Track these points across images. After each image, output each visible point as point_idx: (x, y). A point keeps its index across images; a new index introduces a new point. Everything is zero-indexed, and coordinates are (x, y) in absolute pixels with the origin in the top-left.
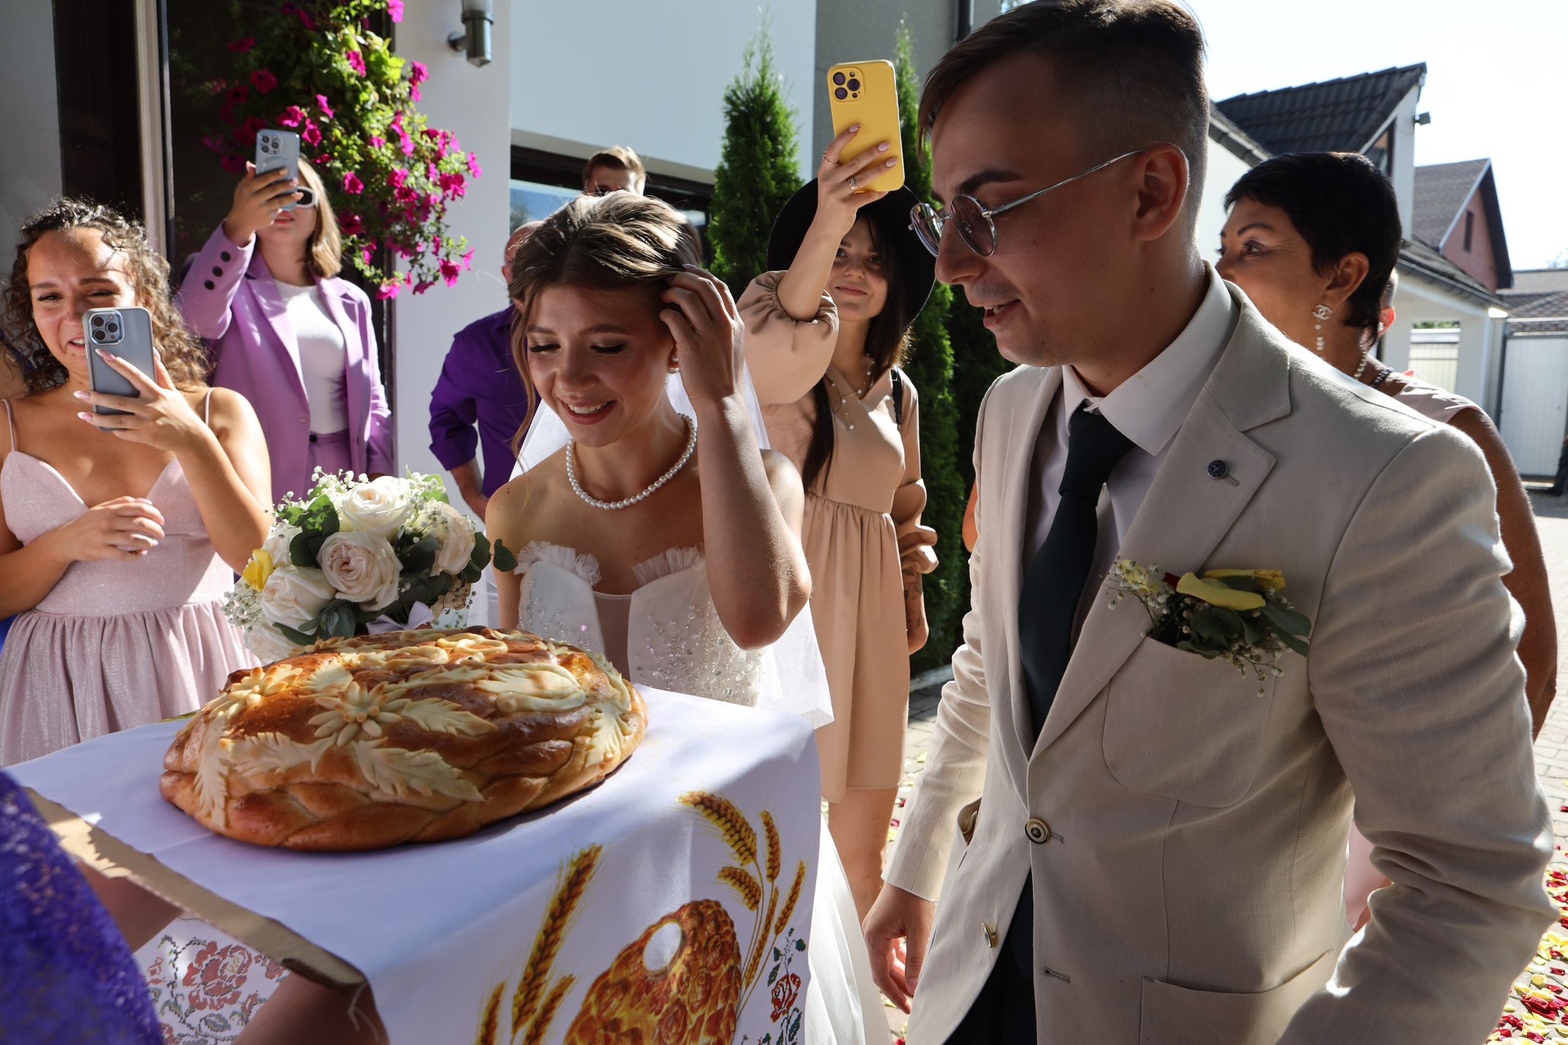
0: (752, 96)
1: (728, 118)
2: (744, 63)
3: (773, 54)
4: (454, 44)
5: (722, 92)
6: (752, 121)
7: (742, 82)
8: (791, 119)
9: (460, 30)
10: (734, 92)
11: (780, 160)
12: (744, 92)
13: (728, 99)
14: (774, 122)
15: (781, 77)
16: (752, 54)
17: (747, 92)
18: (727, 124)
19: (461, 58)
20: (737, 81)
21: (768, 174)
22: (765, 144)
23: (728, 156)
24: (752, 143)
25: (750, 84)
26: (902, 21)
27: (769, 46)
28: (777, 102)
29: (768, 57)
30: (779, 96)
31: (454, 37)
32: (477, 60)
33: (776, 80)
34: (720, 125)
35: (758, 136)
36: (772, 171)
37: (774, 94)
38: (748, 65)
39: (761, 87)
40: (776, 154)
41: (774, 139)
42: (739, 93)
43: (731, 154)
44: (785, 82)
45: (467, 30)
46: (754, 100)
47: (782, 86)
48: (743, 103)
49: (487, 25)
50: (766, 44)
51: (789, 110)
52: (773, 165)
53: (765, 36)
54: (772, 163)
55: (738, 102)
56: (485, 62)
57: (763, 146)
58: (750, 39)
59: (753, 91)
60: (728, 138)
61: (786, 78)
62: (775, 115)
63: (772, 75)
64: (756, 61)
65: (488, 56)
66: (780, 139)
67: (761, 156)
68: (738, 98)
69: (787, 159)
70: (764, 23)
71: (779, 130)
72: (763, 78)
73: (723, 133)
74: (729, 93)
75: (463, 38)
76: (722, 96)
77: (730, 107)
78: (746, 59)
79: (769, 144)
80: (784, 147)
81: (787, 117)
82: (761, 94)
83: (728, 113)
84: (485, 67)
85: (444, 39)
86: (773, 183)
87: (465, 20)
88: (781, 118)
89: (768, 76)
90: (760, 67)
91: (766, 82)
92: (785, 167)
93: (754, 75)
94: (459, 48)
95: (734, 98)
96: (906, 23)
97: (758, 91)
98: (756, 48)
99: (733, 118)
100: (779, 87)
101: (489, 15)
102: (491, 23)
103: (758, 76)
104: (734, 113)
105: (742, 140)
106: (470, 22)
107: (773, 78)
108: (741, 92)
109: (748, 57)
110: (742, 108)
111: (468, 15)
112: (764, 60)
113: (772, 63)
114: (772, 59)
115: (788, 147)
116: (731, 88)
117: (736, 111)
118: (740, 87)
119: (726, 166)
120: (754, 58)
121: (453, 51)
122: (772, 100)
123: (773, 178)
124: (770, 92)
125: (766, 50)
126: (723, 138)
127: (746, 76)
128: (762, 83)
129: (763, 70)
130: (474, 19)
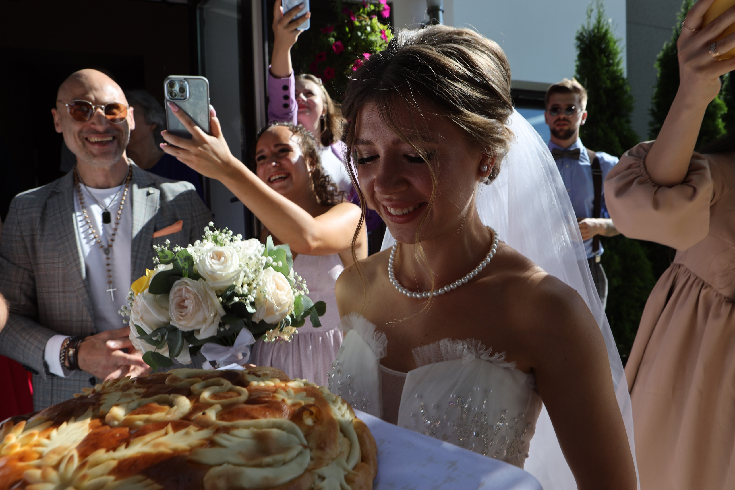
0: (593, 34)
1: (578, 49)
2: (586, 16)
3: (605, 8)
6: (594, 48)
7: (586, 27)
8: (617, 44)
9: (426, 19)
10: (581, 34)
11: (611, 68)
12: (588, 32)
13: (578, 38)
14: (607, 46)
15: (610, 20)
16: (592, 11)
17: (590, 32)
18: (578, 53)
20: (583, 27)
21: (604, 77)
22: (602, 60)
24: (594, 60)
25: (591, 27)
27: (602, 4)
28: (609, 35)
29: (601, 10)
30: (610, 31)
33: (607, 22)
35: (598, 56)
36: (607, 75)
37: (606, 31)
38: (590, 17)
39: (598, 29)
40: (609, 65)
41: (608, 57)
42: (584, 34)
44: (613, 22)
45: (430, 18)
46: (594, 36)
47: (611, 25)
48: (587, 39)
49: (440, 13)
50: (600, 3)
52: (607, 72)
55: (584, 39)
57: (601, 62)
58: (590, 2)
59: (593, 31)
60: (578, 60)
62: (608, 43)
63: (604, 20)
64: (594, 14)
66: (612, 57)
67: (600, 66)
68: (584, 37)
71: (611, 51)
72: (599, 22)
73: (576, 58)
74: (578, 35)
76: (574, 37)
77: (579, 42)
78: (588, 14)
79: (605, 59)
80: (614, 61)
81: (615, 43)
82: (598, 32)
83: (578, 47)
86: (608, 82)
87: (429, 12)
88: (611, 44)
89: (602, 21)
90: (597, 17)
91: (601, 25)
92: (615, 72)
93: (593, 21)
95: (582, 37)
97: (596, 31)
98: (594, 7)
99: (581, 49)
100: (609, 26)
101: (441, 8)
102: (443, 12)
103: (596, 21)
104: (582, 46)
106: (431, 13)
107: (605, 22)
108: (586, 33)
109: (589, 13)
110: (587, 42)
111: (431, 10)
112: (599, 12)
113: (604, 13)
114: (604, 11)
115: (616, 61)
116: (580, 32)
117: (583, 44)
118: (585, 30)
122: (605, 34)
123: (608, 79)
124: (604, 30)
125: (600, 7)
126: (576, 61)
127: (589, 23)
128: (598, 26)
129: (600, 17)
130: (433, 11)
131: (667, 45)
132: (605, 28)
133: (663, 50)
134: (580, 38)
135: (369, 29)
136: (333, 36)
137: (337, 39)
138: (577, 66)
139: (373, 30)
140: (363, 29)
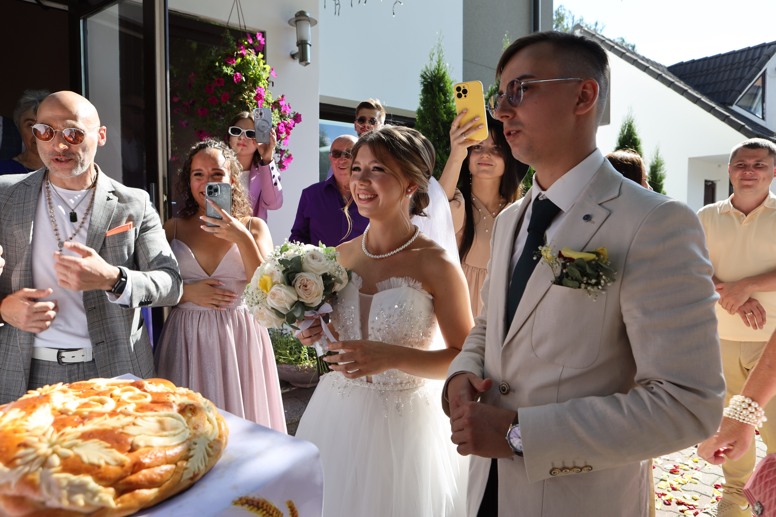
0: (434, 74)
1: (422, 85)
2: (430, 59)
3: (443, 54)
4: (293, 56)
5: (420, 73)
6: (434, 86)
7: (429, 68)
9: (296, 49)
10: (425, 73)
11: (448, 104)
12: (430, 72)
13: (422, 76)
14: (445, 86)
15: (447, 65)
16: (433, 54)
17: (431, 72)
18: (422, 88)
19: (296, 62)
20: (427, 68)
21: (442, 112)
22: (441, 97)
23: (422, 104)
24: (434, 96)
25: (433, 69)
26: (506, 35)
27: (441, 50)
28: (446, 77)
29: (441, 55)
30: (447, 74)
31: (293, 53)
32: (304, 63)
33: (445, 66)
34: (418, 89)
35: (437, 93)
36: (444, 110)
37: (444, 73)
38: (432, 59)
39: (438, 70)
40: (446, 101)
41: (445, 95)
42: (427, 73)
43: (424, 103)
44: (450, 67)
45: (299, 49)
46: (435, 76)
47: (448, 69)
48: (429, 78)
49: (308, 46)
50: (440, 49)
51: (452, 80)
52: (445, 107)
53: (440, 45)
54: (444, 106)
55: (427, 77)
56: (307, 64)
57: (440, 98)
58: (432, 47)
59: (434, 72)
60: (422, 95)
61: (450, 65)
62: (445, 83)
63: (443, 64)
64: (436, 58)
65: (309, 61)
66: (448, 94)
67: (439, 103)
68: (427, 76)
69: (451, 104)
70: (439, 39)
71: (448, 90)
73: (420, 93)
74: (423, 73)
75: (297, 53)
76: (420, 75)
77: (423, 80)
78: (430, 57)
79: (443, 97)
80: (450, 98)
81: (451, 83)
82: (438, 73)
83: (422, 83)
84: (307, 66)
85: (288, 53)
86: (445, 115)
87: (298, 45)
88: (448, 84)
89: (441, 64)
90: (437, 61)
91: (440, 67)
92: (450, 108)
93: (434, 64)
94: (295, 58)
95: (425, 76)
96: (508, 35)
97: (436, 72)
98: (435, 51)
99: (425, 85)
101: (309, 42)
102: (310, 45)
103: (436, 64)
104: (425, 83)
105: (429, 96)
106: (301, 46)
107: (444, 65)
108: (428, 73)
109: (432, 56)
110: (429, 80)
111: (300, 42)
112: (439, 57)
113: (443, 58)
114: (443, 56)
115: (452, 99)
116: (424, 71)
117: (425, 82)
118: (428, 70)
119: (422, 108)
120: (434, 56)
121: (293, 59)
122: (443, 76)
123: (445, 113)
124: (442, 72)
125: (440, 52)
126: (420, 95)
127: (431, 65)
128: (438, 68)
129: (439, 61)
130: (302, 44)
131: (491, 88)
132: (443, 70)
133: (488, 92)
138: (421, 100)
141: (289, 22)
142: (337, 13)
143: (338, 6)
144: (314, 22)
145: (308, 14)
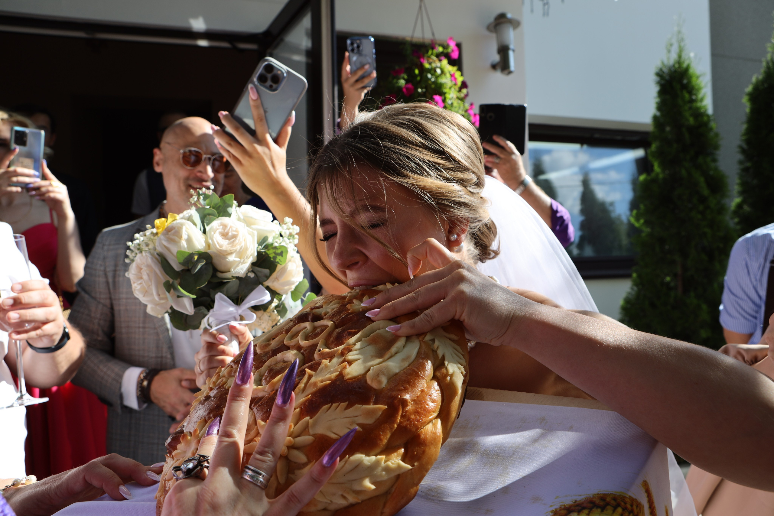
0: (674, 69)
1: (658, 85)
2: (666, 51)
3: (685, 42)
4: (494, 67)
5: (653, 71)
6: (675, 84)
7: (666, 62)
8: (700, 79)
9: (497, 58)
10: (661, 70)
11: (694, 105)
12: (668, 67)
13: (658, 74)
14: (689, 82)
15: (692, 55)
16: (671, 45)
17: (670, 67)
18: (658, 89)
19: (498, 75)
20: (663, 63)
21: (687, 114)
23: (659, 109)
24: (675, 97)
25: (672, 62)
27: (682, 38)
28: (691, 70)
29: (682, 45)
30: (692, 66)
31: (494, 63)
32: (506, 72)
33: (689, 57)
34: (653, 91)
35: (679, 92)
36: (690, 112)
37: (688, 65)
38: (669, 51)
39: (679, 64)
40: (692, 101)
41: (690, 93)
42: (664, 69)
43: (660, 107)
44: (695, 57)
45: (501, 58)
46: (675, 72)
47: (693, 60)
48: (668, 74)
49: (511, 52)
50: (680, 37)
52: (690, 108)
53: (679, 32)
55: (664, 74)
56: (510, 72)
57: (683, 97)
58: (670, 36)
59: (674, 66)
60: (658, 97)
61: (695, 54)
62: (690, 78)
63: (686, 55)
64: (675, 48)
65: (512, 69)
66: (694, 92)
67: (682, 104)
68: (663, 72)
69: (700, 104)
70: (678, 25)
71: (693, 87)
72: (680, 57)
73: (655, 95)
74: (657, 70)
75: (498, 62)
76: (654, 73)
77: (658, 78)
78: (667, 49)
79: (687, 96)
80: (697, 97)
81: (698, 77)
82: (679, 67)
83: (659, 83)
84: (511, 76)
85: (488, 64)
86: (691, 119)
87: (499, 52)
88: (694, 80)
89: (683, 55)
90: (678, 51)
91: (682, 60)
92: (698, 109)
93: (674, 57)
94: (497, 68)
97: (677, 66)
98: (674, 41)
99: (661, 85)
100: (691, 61)
101: (512, 47)
102: (514, 51)
103: (676, 56)
104: (662, 82)
105: (668, 96)
106: (502, 53)
107: (687, 57)
108: (666, 68)
109: (669, 47)
110: (667, 78)
111: (500, 49)
112: (680, 47)
113: (685, 47)
114: (685, 45)
115: (700, 96)
116: (659, 67)
117: (663, 80)
118: (665, 66)
119: (658, 114)
120: (673, 47)
121: (494, 70)
122: (687, 69)
123: (691, 115)
124: (685, 65)
125: (681, 41)
126: (656, 98)
127: (669, 59)
128: (679, 62)
129: (680, 53)
130: (504, 51)
132: (686, 63)
133: (752, 84)
134: (660, 74)
135: (439, 71)
136: (404, 79)
137: (407, 81)
138: (657, 103)
139: (443, 72)
140: (433, 71)
141: (489, 28)
142: (546, 14)
143: (546, 7)
144: (515, 24)
145: (509, 16)
